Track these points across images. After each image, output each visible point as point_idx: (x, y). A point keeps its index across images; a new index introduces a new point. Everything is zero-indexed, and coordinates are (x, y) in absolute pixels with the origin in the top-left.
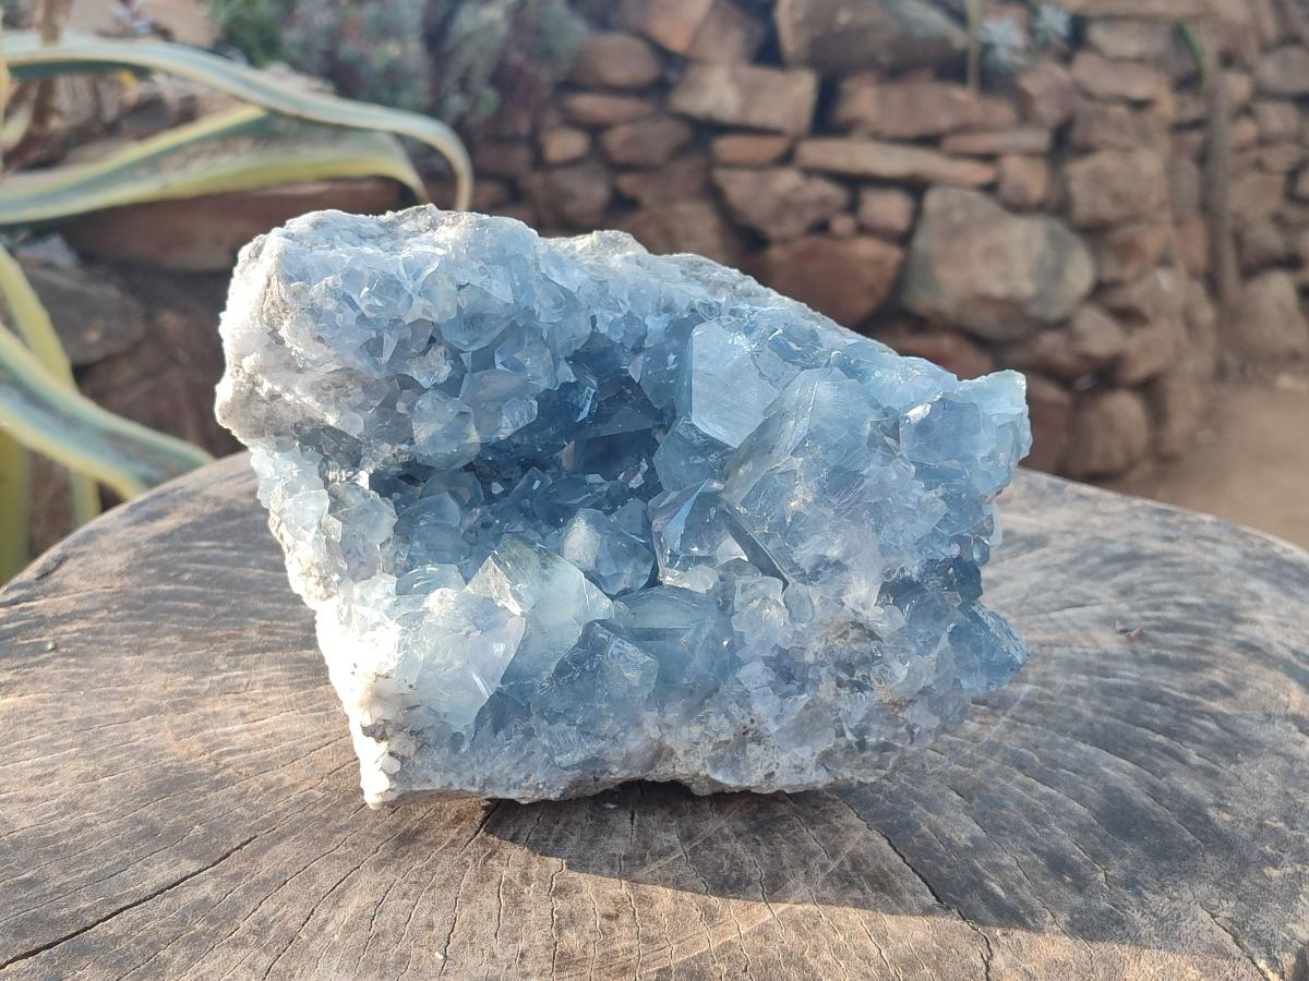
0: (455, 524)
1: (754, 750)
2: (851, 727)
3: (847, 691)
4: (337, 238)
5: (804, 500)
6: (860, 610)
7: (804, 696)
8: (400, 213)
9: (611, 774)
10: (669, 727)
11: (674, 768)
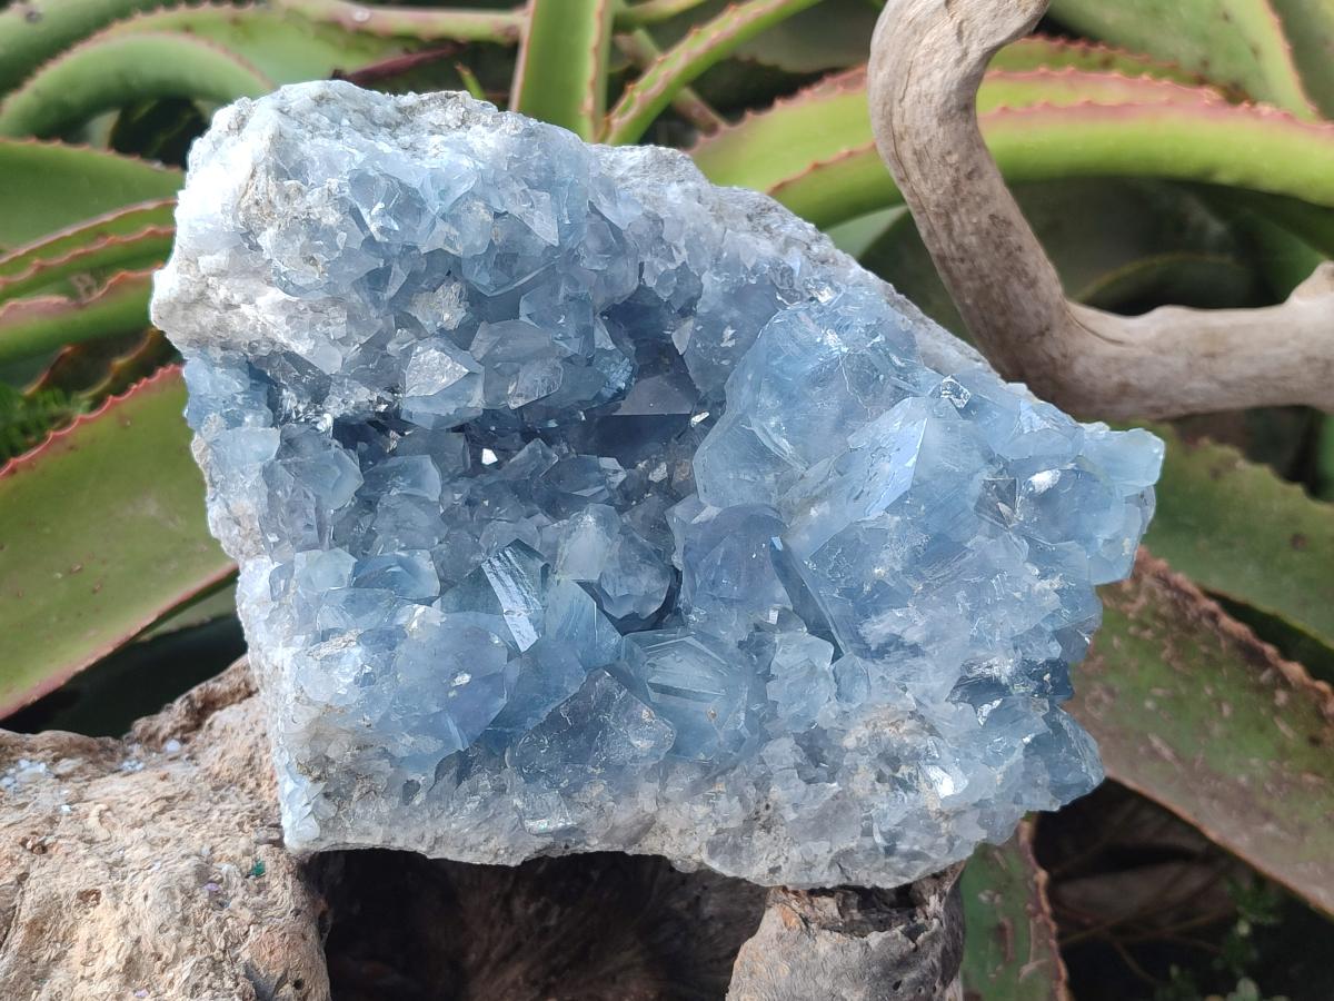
0: (434, 498)
1: (760, 839)
2: (884, 829)
3: (887, 787)
4: (345, 122)
5: (892, 569)
6: (926, 701)
7: (835, 784)
8: (425, 96)
9: (588, 845)
10: (667, 801)
11: (663, 845)
